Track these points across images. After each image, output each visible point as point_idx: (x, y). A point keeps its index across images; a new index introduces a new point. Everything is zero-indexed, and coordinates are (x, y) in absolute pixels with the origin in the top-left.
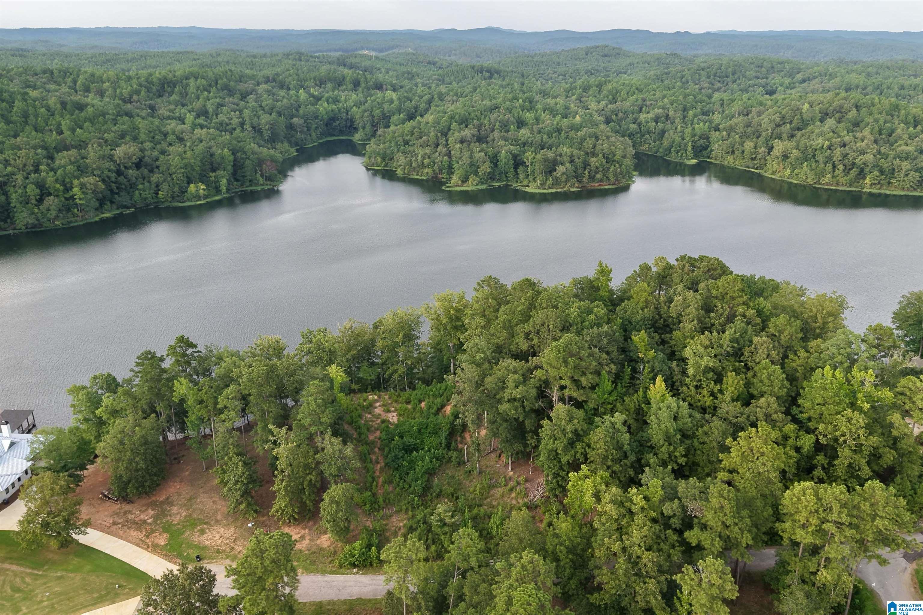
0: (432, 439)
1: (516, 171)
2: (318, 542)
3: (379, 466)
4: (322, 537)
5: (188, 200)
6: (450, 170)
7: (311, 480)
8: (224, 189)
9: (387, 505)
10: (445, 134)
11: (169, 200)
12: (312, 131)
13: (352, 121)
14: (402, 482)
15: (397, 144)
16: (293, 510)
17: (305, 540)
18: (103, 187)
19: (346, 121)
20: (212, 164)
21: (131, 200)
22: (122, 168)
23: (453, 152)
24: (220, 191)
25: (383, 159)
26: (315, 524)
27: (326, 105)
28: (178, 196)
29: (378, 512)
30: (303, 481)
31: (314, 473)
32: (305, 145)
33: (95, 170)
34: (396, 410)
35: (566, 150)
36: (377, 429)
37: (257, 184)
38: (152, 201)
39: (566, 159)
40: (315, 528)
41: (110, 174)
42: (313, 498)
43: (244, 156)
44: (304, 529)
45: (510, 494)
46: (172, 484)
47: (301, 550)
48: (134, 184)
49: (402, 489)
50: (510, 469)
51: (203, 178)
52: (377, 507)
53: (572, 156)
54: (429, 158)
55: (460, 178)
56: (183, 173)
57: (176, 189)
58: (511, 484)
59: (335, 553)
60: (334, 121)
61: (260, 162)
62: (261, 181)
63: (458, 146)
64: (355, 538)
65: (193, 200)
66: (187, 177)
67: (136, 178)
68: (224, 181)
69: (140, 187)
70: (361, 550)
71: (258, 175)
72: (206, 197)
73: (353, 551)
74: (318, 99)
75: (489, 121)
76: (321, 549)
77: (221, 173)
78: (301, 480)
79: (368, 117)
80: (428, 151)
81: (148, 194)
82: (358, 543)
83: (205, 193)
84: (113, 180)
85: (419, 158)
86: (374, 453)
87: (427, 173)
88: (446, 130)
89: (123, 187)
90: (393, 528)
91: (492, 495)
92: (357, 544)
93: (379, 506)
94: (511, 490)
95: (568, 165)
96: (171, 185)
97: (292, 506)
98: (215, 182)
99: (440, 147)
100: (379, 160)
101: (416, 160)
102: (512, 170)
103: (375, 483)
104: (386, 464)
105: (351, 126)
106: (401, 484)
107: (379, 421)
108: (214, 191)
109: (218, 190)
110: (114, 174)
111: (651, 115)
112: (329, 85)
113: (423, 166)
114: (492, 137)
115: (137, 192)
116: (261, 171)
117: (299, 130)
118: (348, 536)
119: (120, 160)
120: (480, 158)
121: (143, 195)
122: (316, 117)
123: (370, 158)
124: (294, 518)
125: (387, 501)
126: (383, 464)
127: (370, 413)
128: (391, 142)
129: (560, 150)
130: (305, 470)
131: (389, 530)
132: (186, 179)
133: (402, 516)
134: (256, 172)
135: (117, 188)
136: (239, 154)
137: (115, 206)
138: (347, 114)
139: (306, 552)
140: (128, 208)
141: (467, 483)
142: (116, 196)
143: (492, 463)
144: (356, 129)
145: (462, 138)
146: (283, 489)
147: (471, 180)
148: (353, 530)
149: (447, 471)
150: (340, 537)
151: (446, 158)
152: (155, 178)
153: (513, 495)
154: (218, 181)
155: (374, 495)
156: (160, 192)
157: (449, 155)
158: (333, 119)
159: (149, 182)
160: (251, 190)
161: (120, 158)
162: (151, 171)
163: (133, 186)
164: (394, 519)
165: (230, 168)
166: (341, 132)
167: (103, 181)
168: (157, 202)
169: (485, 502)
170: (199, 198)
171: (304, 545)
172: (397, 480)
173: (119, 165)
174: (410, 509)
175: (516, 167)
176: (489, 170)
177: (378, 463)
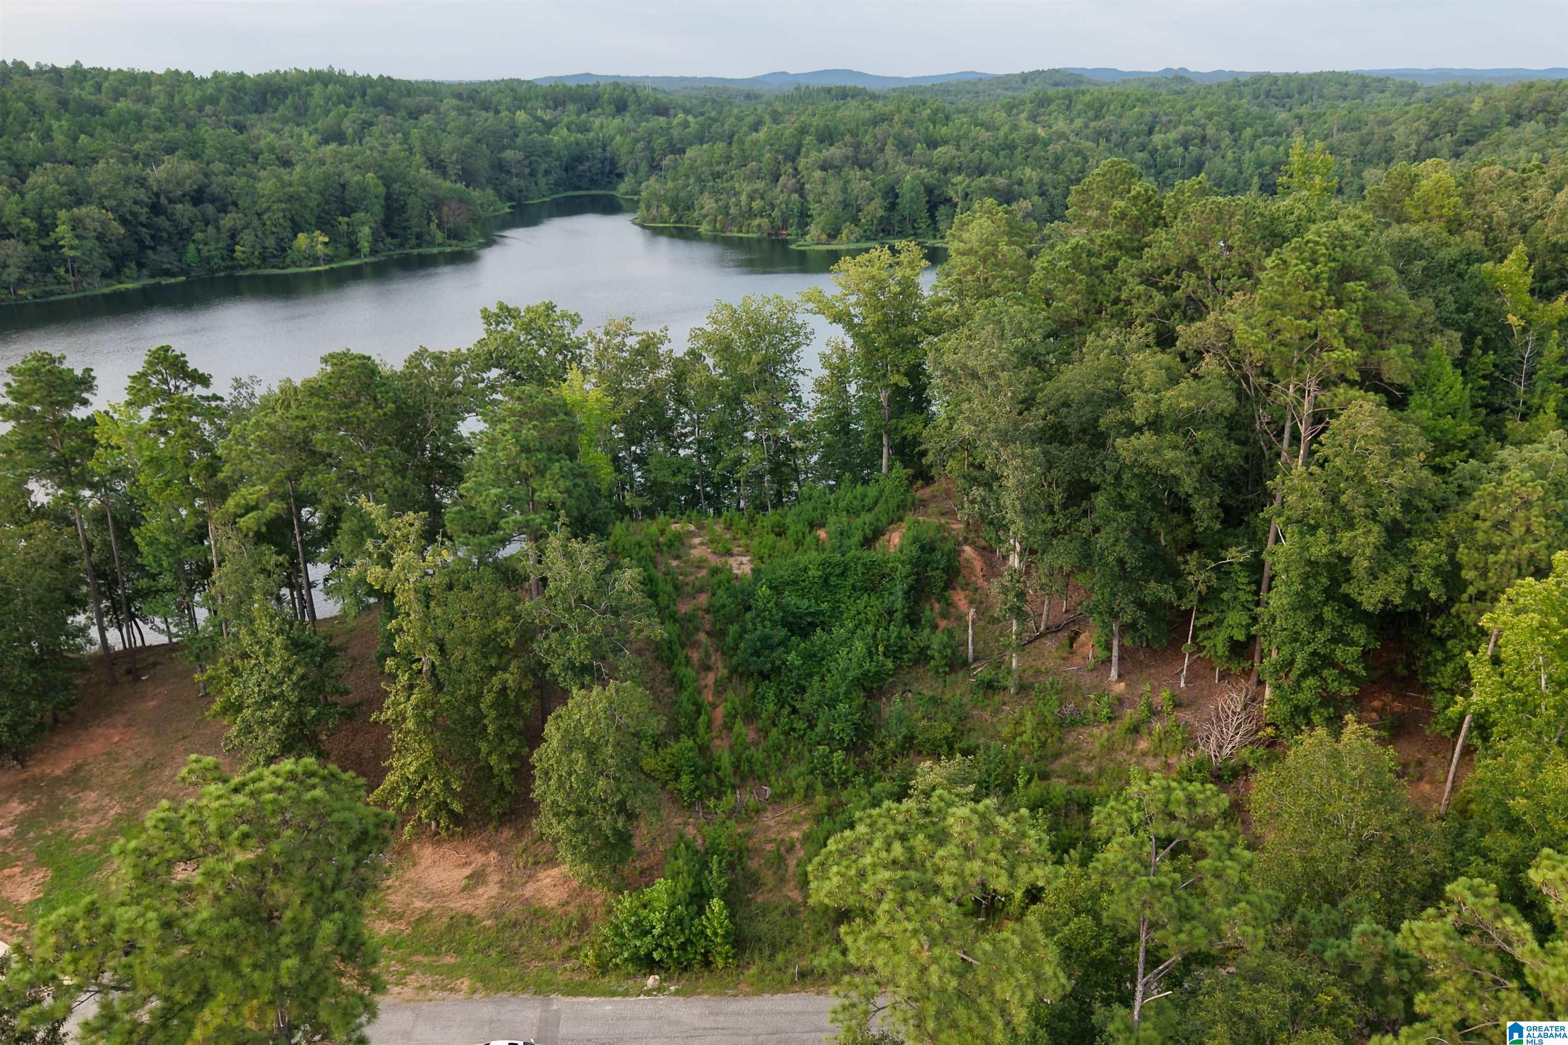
0: (861, 604)
1: (932, 217)
2: (529, 890)
3: (711, 678)
4: (541, 875)
5: (294, 264)
6: (804, 218)
7: (504, 689)
8: (365, 246)
9: (743, 779)
10: (792, 157)
11: (257, 262)
12: (540, 176)
13: (613, 162)
14: (786, 710)
15: (699, 180)
16: (447, 784)
17: (485, 883)
18: (122, 231)
19: (602, 162)
20: (341, 201)
21: (180, 261)
22: (163, 200)
23: (807, 186)
24: (359, 251)
25: (674, 208)
26: (519, 836)
27: (565, 132)
28: (274, 256)
29: (718, 798)
30: (480, 695)
31: (513, 667)
32: (527, 198)
33: (105, 197)
34: (747, 552)
35: (1029, 173)
36: (701, 590)
37: (432, 244)
38: (223, 264)
39: (1031, 188)
40: (520, 846)
41: (136, 208)
42: (510, 750)
43: (405, 189)
44: (485, 851)
45: (1134, 743)
46: (100, 731)
47: (470, 917)
48: (188, 230)
49: (787, 734)
50: (1114, 673)
51: (324, 223)
52: (713, 782)
53: (1041, 184)
54: (762, 198)
55: (823, 230)
56: (284, 211)
57: (271, 242)
58: (1129, 715)
59: (584, 924)
60: (581, 163)
61: (438, 203)
62: (440, 236)
63: (818, 174)
64: (647, 876)
65: (304, 262)
66: (292, 220)
67: (192, 222)
68: (366, 230)
69: (198, 236)
70: (672, 908)
71: (433, 226)
72: (329, 260)
73: (643, 913)
74: (549, 126)
75: (875, 137)
76: (538, 914)
77: (360, 216)
78: (474, 688)
79: (643, 150)
80: (760, 185)
81: (212, 249)
82: (661, 884)
83: (329, 251)
84: (143, 219)
85: (744, 198)
86: (695, 645)
87: (759, 226)
88: (792, 151)
89: (165, 235)
90: (769, 847)
91: (1075, 748)
92: (659, 891)
93: (721, 782)
94: (1135, 730)
95: (1036, 198)
96: (260, 234)
97: (444, 773)
98: (349, 234)
99: (782, 179)
100: (666, 209)
101: (738, 204)
102: (925, 214)
103: (703, 719)
104: (733, 671)
105: (611, 172)
106: (784, 720)
107: (704, 573)
108: (347, 250)
109: (354, 250)
110: (146, 210)
111: (1173, 135)
112: (572, 107)
113: (751, 214)
114: (881, 161)
115: (192, 247)
116: (439, 218)
117: (514, 170)
118: (626, 870)
119: (160, 186)
120: (862, 190)
121: (205, 253)
122: (548, 153)
123: (648, 208)
124: (451, 813)
125: (745, 768)
126: (724, 672)
127: (677, 557)
128: (687, 177)
129: (1017, 173)
130: (485, 656)
131: (757, 851)
132: (289, 224)
133: (795, 810)
134: (429, 220)
135: (153, 237)
136: (396, 186)
137: (145, 271)
138: (604, 150)
139: (488, 923)
140: (174, 275)
141: (987, 715)
142: (150, 253)
143: (1050, 664)
144: (621, 176)
145: (825, 161)
146: (410, 712)
147: (845, 232)
148: (640, 854)
149: (916, 687)
150: (598, 867)
151: (795, 196)
152: (228, 221)
153: (1143, 745)
154: (354, 232)
155: (703, 750)
156: (238, 247)
157: (800, 190)
158: (578, 159)
159: (218, 229)
160: (419, 255)
161: (159, 182)
162: (224, 210)
163: (184, 234)
164: (769, 819)
165: (377, 209)
166: (594, 183)
167: (123, 221)
168: (233, 268)
169: (1057, 766)
170: (316, 261)
171: (482, 902)
172: (771, 707)
173: (157, 195)
174: (820, 787)
175: (932, 208)
176: (881, 213)
177: (708, 668)
